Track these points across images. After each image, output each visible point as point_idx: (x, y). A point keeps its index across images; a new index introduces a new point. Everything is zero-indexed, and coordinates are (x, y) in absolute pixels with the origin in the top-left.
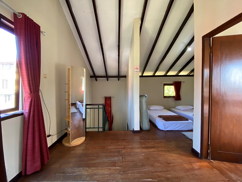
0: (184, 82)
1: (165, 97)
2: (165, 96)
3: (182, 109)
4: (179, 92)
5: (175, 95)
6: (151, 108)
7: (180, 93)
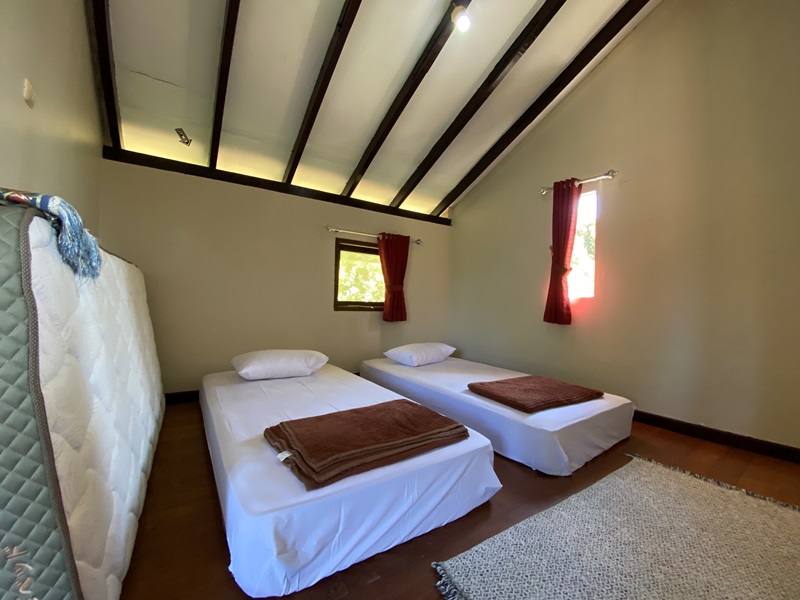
0: (418, 242)
1: (340, 306)
2: (340, 299)
3: (416, 359)
4: (402, 284)
5: (382, 299)
6: (248, 370)
7: (404, 289)
